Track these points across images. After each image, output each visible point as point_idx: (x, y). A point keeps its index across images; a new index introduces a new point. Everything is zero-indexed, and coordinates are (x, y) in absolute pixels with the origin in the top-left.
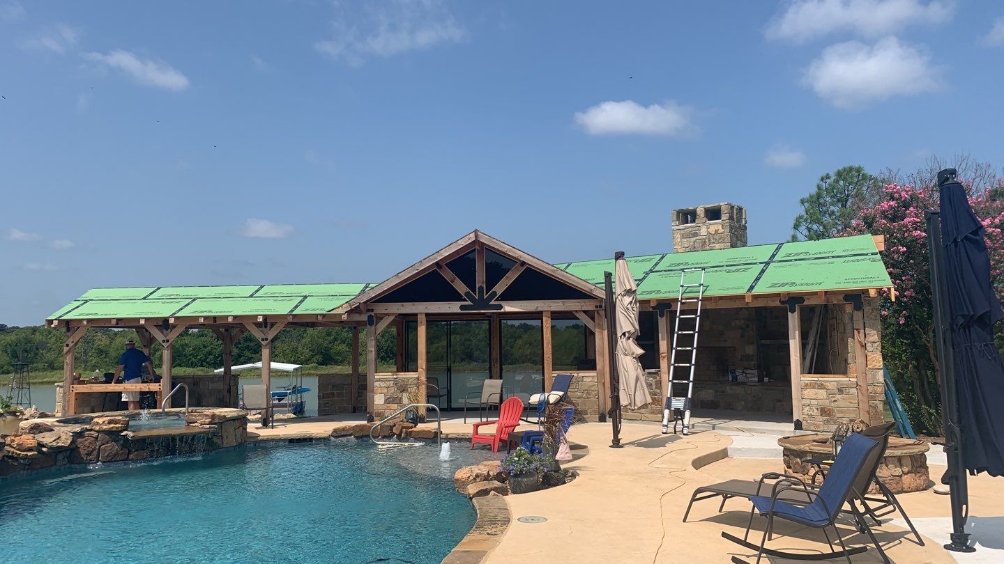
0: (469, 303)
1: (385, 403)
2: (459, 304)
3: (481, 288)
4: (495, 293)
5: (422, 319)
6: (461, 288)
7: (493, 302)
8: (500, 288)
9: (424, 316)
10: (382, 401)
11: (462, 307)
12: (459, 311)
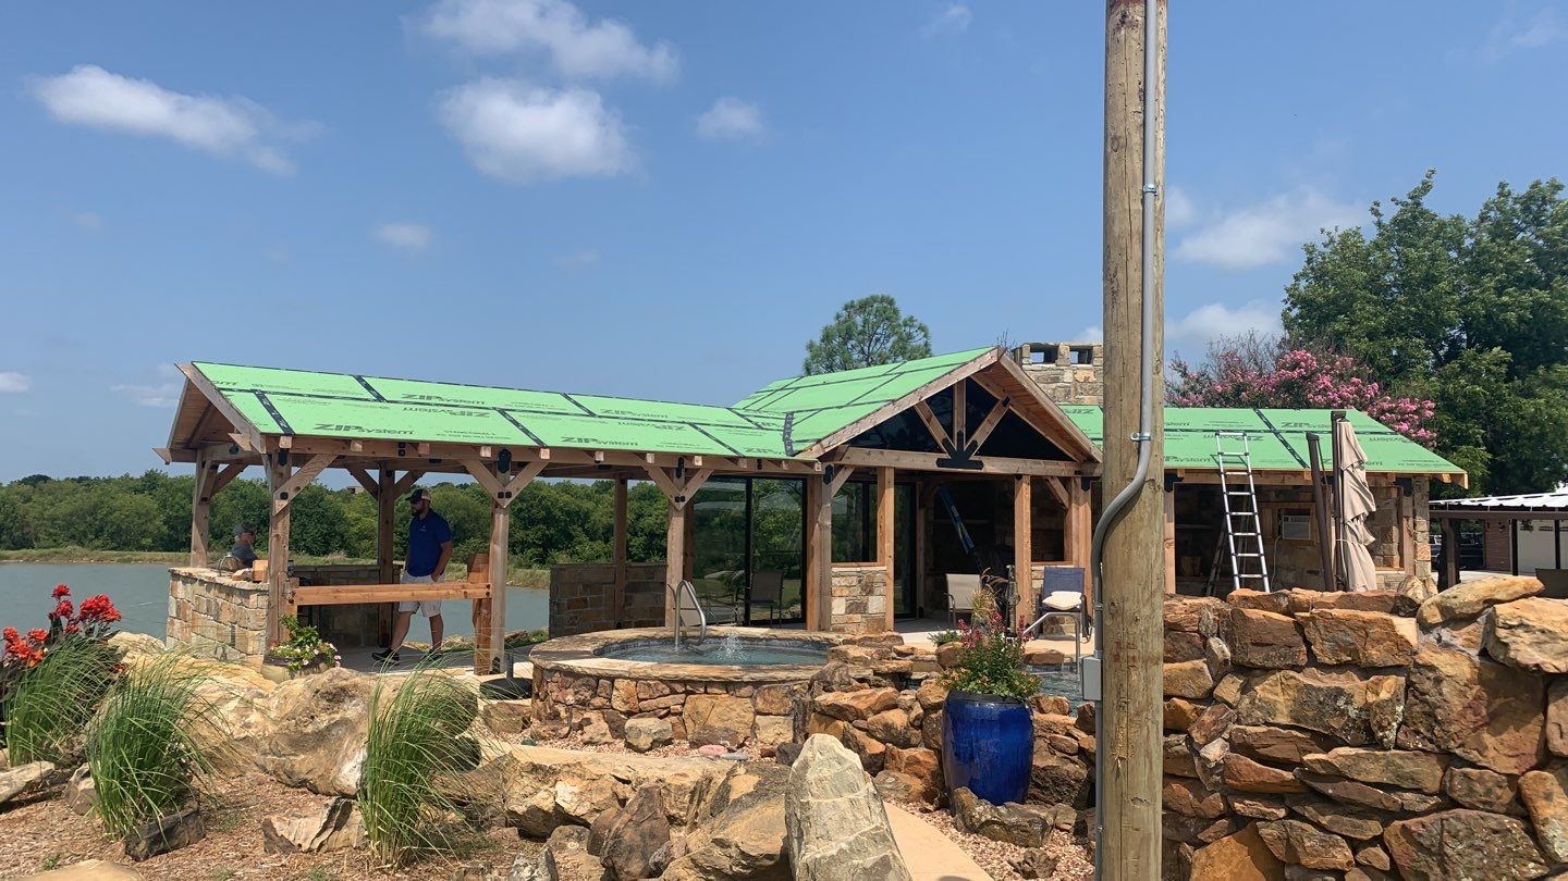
0: (946, 456)
1: (846, 613)
2: (935, 456)
3: (960, 434)
4: (975, 444)
5: (890, 476)
6: (937, 432)
7: (973, 458)
8: (980, 437)
9: (892, 472)
10: (842, 610)
11: (940, 462)
12: (935, 467)
